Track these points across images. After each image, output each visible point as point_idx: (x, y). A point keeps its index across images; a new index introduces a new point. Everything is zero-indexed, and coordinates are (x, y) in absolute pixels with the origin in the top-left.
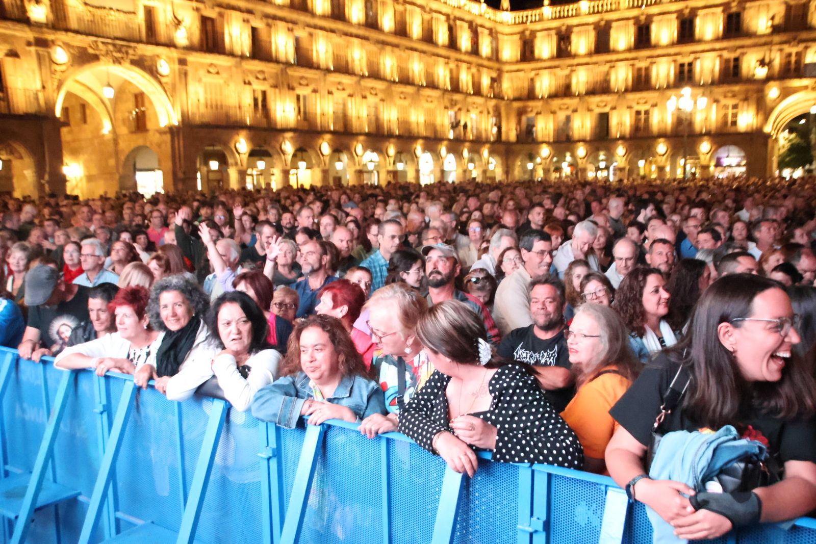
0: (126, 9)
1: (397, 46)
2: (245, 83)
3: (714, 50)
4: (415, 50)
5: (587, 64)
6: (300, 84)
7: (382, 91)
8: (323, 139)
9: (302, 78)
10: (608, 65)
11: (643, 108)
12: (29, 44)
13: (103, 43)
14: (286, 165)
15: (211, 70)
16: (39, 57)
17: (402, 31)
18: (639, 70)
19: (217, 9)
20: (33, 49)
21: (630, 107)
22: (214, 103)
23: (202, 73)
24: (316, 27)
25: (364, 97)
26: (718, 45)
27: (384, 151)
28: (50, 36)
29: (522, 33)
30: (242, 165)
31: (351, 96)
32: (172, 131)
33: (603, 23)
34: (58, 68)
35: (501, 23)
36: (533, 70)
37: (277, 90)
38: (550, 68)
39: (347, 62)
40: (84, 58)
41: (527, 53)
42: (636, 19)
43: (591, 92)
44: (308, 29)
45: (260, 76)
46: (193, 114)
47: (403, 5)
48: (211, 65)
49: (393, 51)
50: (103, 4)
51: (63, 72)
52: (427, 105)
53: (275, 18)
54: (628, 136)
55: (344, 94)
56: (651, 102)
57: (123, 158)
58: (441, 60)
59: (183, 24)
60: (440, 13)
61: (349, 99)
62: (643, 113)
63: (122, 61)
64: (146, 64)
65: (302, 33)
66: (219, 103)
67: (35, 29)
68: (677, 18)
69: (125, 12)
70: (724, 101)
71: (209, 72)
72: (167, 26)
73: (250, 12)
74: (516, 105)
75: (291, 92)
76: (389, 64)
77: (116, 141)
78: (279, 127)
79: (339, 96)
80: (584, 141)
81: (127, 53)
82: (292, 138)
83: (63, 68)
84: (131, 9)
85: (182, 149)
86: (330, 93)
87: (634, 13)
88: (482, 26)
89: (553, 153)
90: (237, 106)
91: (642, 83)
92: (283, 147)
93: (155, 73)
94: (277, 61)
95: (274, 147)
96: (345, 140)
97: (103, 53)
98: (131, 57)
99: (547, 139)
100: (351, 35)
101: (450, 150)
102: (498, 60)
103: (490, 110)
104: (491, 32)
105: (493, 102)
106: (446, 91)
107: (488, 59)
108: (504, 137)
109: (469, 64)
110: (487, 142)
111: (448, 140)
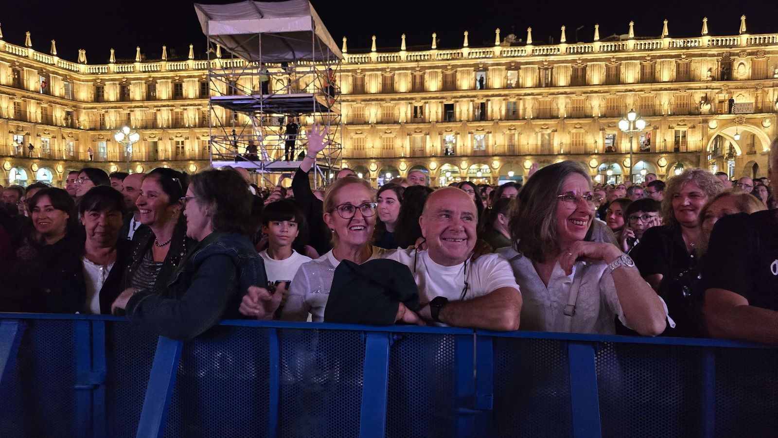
5: (142, 107)
10: (156, 109)
11: (180, 140)
18: (177, 113)
29: (95, 80)
33: (151, 79)
35: (77, 72)
38: (116, 108)
41: (99, 96)
42: (173, 79)
43: (145, 127)
56: (184, 136)
58: (4, 96)
62: (180, 143)
68: (199, 81)
74: (92, 133)
87: (171, 74)
88: (53, 73)
91: (177, 124)
99: (115, 160)
101: (16, 165)
102: (74, 99)
103: (65, 136)
104: (65, 78)
105: (69, 130)
106: (9, 119)
107: (62, 98)
108: (82, 157)
109: (39, 101)
110: (62, 159)
111: (11, 156)
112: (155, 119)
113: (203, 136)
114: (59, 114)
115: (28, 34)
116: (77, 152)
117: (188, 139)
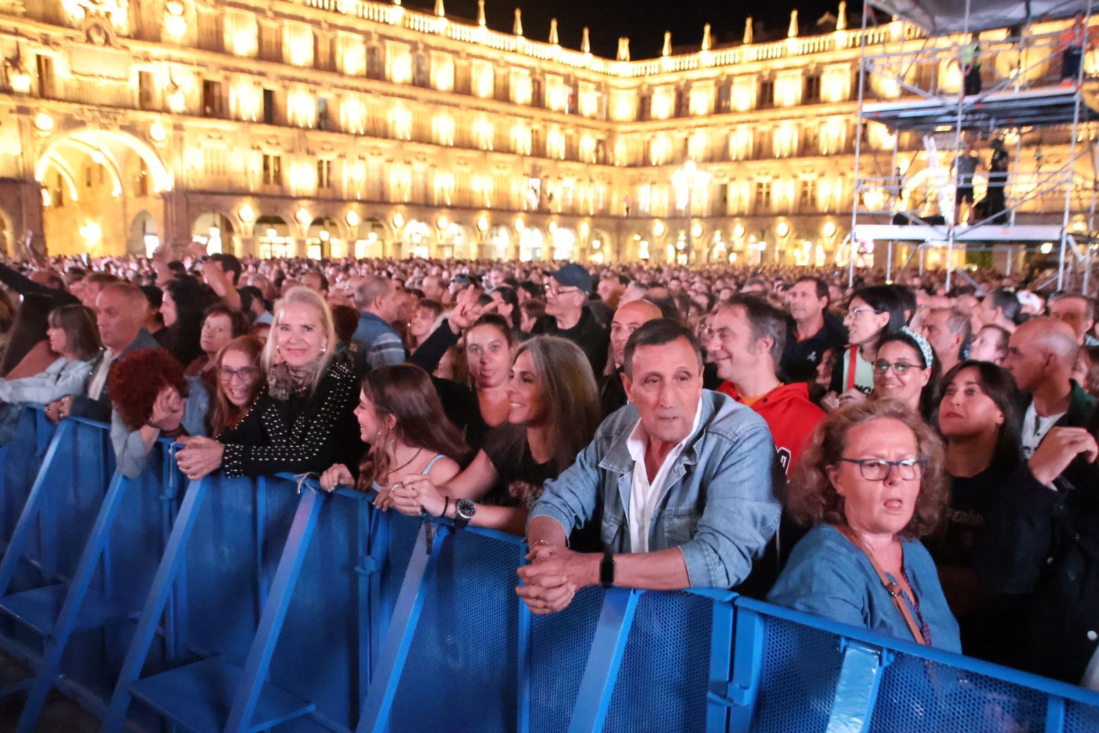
0: (116, 75)
1: (456, 106)
2: (253, 148)
3: (841, 113)
4: (483, 110)
5: (706, 126)
6: (323, 149)
7: (433, 156)
8: (351, 208)
9: (325, 142)
10: (729, 127)
11: (764, 180)
12: (11, 111)
13: (89, 110)
14: (302, 234)
15: (213, 135)
16: (20, 123)
17: (464, 89)
18: (762, 134)
19: (222, 73)
20: (15, 116)
21: (750, 179)
22: (215, 168)
23: (202, 138)
24: (345, 88)
25: (409, 163)
26: (845, 108)
27: (434, 223)
28: (32, 104)
29: (639, 87)
30: (246, 233)
31: (390, 161)
32: (166, 197)
33: (724, 78)
34: (41, 133)
35: (615, 76)
36: (649, 131)
37: (293, 156)
38: (668, 129)
39: (386, 126)
40: (70, 123)
41: (643, 113)
42: (760, 75)
43: (710, 159)
44: (335, 91)
45: (272, 141)
46: (187, 179)
47: (466, 59)
48: (214, 130)
49: (450, 112)
50: (91, 72)
51: (47, 138)
52: (496, 172)
53: (292, 79)
54: (746, 212)
55: (381, 160)
56: (773, 173)
57: (130, 221)
58: (520, 121)
59: (180, 89)
60: (521, 66)
61: (387, 165)
62: (764, 186)
63: (109, 126)
64: (138, 129)
65: (327, 95)
66: (221, 169)
67: (16, 98)
68: (803, 74)
69: (115, 79)
70: (850, 175)
71: (210, 137)
72: (163, 91)
73: (261, 74)
74: (631, 172)
75: (310, 157)
76: (444, 126)
77: (124, 204)
78: (294, 194)
79: (374, 162)
80: (700, 217)
81: (115, 119)
82: (310, 206)
83: (48, 134)
84: (122, 75)
85: (174, 214)
86: (362, 158)
87: (757, 67)
88: (584, 80)
89: (667, 231)
90: (243, 171)
91: (761, 152)
92: (299, 215)
93: (148, 138)
94: (293, 126)
95: (287, 216)
96: (380, 209)
97: (91, 119)
98: (120, 122)
99: (661, 214)
100: (393, 95)
101: (529, 224)
102: (608, 119)
103: (594, 178)
104: (599, 87)
105: (599, 169)
106: (524, 155)
107: (593, 118)
108: (614, 210)
109: (563, 125)
110: (587, 215)
111: (524, 211)
112: (726, 147)
113: (804, 172)
114: (587, 145)
115: (554, 24)
116: (608, 204)
117: (776, 177)
